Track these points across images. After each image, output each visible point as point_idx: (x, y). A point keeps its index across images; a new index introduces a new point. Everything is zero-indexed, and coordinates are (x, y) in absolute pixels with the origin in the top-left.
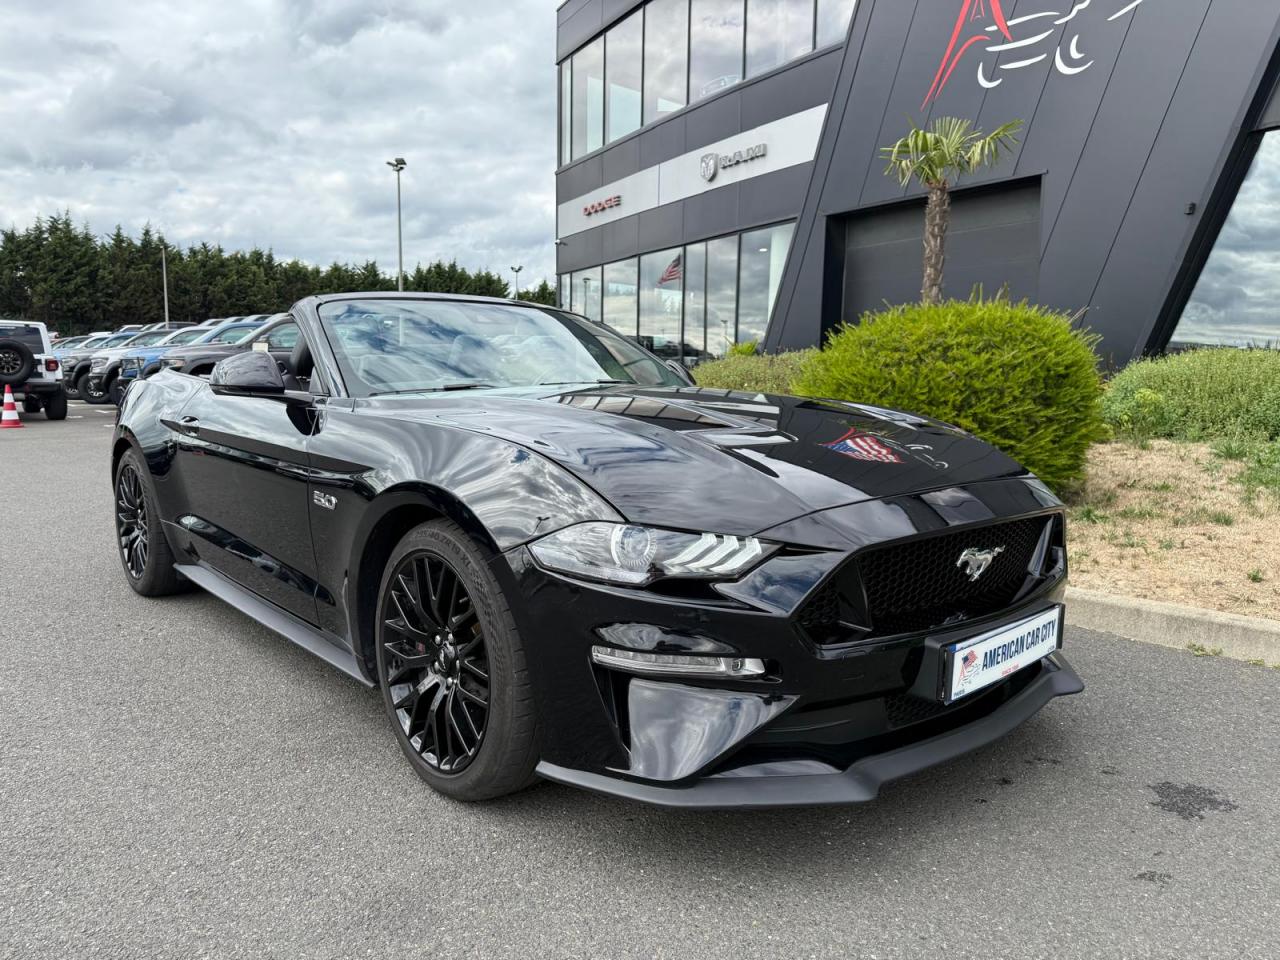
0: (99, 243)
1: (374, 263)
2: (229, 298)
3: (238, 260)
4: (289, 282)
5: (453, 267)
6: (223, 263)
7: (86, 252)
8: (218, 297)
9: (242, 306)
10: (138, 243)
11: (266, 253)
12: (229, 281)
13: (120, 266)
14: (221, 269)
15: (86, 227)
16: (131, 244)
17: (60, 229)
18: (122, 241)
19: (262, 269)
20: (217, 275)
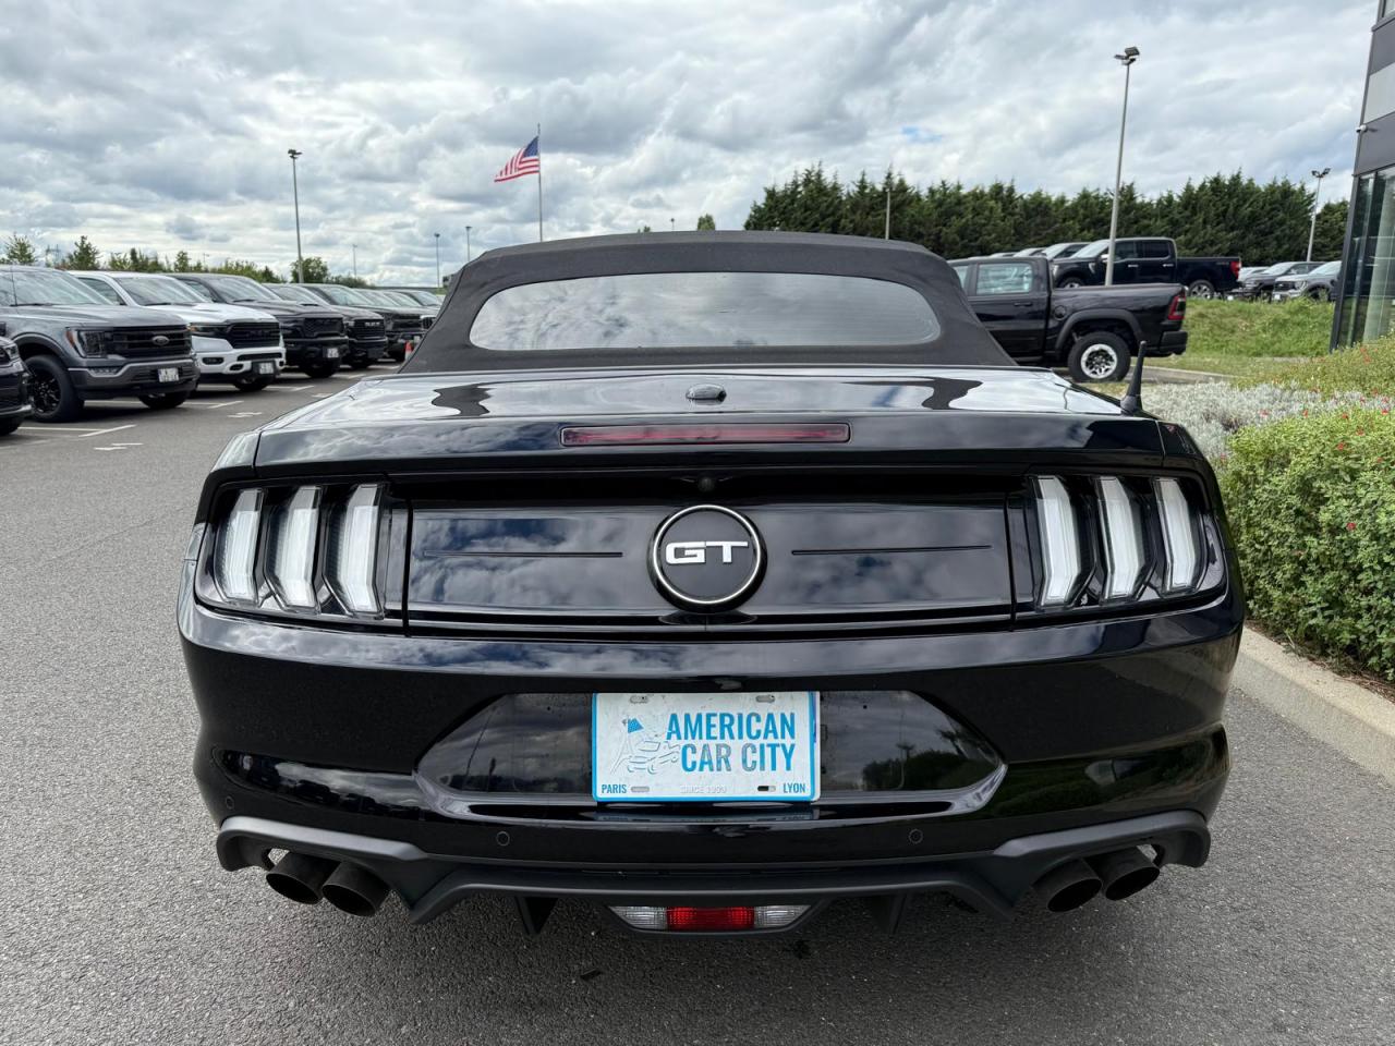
0: (845, 192)
1: (1132, 184)
2: (962, 239)
3: (977, 196)
4: (1028, 217)
5: (1236, 179)
6: (960, 201)
7: (832, 201)
8: (951, 237)
9: (973, 247)
10: (879, 187)
11: (1006, 185)
12: (964, 220)
13: (861, 214)
14: (957, 208)
15: (835, 177)
16: (873, 189)
17: (813, 181)
18: (865, 187)
19: (1000, 204)
20: (952, 215)
